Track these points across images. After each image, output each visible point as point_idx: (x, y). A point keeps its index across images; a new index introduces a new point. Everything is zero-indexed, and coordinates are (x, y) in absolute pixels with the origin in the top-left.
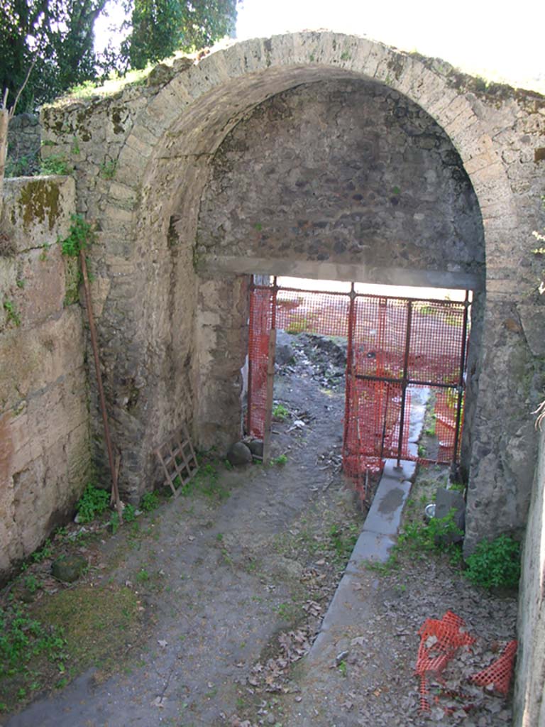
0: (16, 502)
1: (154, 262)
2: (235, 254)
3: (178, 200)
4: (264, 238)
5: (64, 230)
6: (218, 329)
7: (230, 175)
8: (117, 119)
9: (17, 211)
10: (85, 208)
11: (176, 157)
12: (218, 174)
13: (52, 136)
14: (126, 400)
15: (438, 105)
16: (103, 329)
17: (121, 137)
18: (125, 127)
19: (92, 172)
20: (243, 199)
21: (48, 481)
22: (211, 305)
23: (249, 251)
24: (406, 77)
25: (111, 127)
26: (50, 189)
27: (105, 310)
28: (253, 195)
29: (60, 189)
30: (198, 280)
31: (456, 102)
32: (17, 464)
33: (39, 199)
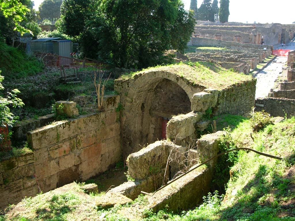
0: (101, 160)
1: (137, 113)
2: (159, 112)
3: (144, 99)
4: (165, 109)
5: (117, 106)
6: (155, 129)
7: (158, 94)
8: (128, 84)
9: (106, 103)
10: (122, 101)
11: (142, 91)
12: (155, 93)
13: (116, 86)
14: (129, 143)
15: (185, 88)
16: (124, 127)
17: (129, 88)
18: (130, 86)
19: (123, 94)
20: (160, 99)
21: (109, 158)
22: (153, 123)
23: (161, 111)
24: (179, 82)
25: (127, 86)
26: (113, 98)
27: (125, 123)
28: (162, 99)
29: (116, 98)
30: (151, 117)
31: (188, 87)
32: (102, 153)
33: (111, 100)
